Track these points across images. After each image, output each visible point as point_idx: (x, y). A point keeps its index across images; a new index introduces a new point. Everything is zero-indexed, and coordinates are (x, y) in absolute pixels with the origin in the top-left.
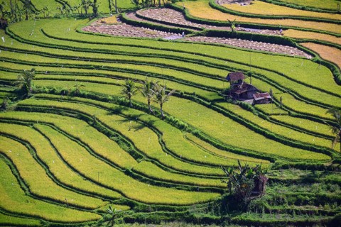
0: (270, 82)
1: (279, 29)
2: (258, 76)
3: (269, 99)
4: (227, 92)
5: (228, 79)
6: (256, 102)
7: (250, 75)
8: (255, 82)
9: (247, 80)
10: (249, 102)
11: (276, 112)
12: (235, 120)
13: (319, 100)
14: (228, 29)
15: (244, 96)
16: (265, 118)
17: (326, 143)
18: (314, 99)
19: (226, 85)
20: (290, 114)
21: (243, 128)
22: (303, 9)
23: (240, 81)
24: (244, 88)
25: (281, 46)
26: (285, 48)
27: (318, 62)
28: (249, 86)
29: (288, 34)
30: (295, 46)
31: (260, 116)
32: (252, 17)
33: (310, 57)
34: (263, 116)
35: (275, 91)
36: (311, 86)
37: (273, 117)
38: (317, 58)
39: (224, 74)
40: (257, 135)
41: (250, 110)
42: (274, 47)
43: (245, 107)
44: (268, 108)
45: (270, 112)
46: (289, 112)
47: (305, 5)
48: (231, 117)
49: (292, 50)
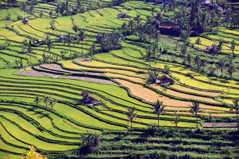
0: (100, 96)
1: (103, 73)
2: (95, 93)
3: (100, 104)
4: (81, 101)
5: (82, 95)
6: (94, 105)
7: (91, 93)
8: (94, 96)
9: (90, 95)
10: (91, 105)
11: (103, 109)
12: (85, 113)
13: (122, 104)
14: (82, 73)
15: (89, 102)
16: (98, 112)
17: (125, 123)
18: (119, 103)
19: (81, 97)
20: (109, 110)
21: (89, 116)
22: (113, 64)
23: (87, 96)
24: (89, 98)
25: (105, 80)
26: (107, 81)
27: (121, 87)
28: (91, 98)
29: (107, 75)
30: (110, 80)
31: (96, 111)
32: (92, 67)
33: (117, 85)
34: (98, 111)
35: (102, 100)
36: (118, 98)
37: (102, 111)
38: (120, 85)
39: (80, 92)
40: (95, 119)
41: (92, 108)
42: (102, 81)
43: (90, 107)
44: (100, 107)
45: (101, 109)
46: (109, 109)
47: (114, 63)
48: (83, 112)
49: (109, 82)
